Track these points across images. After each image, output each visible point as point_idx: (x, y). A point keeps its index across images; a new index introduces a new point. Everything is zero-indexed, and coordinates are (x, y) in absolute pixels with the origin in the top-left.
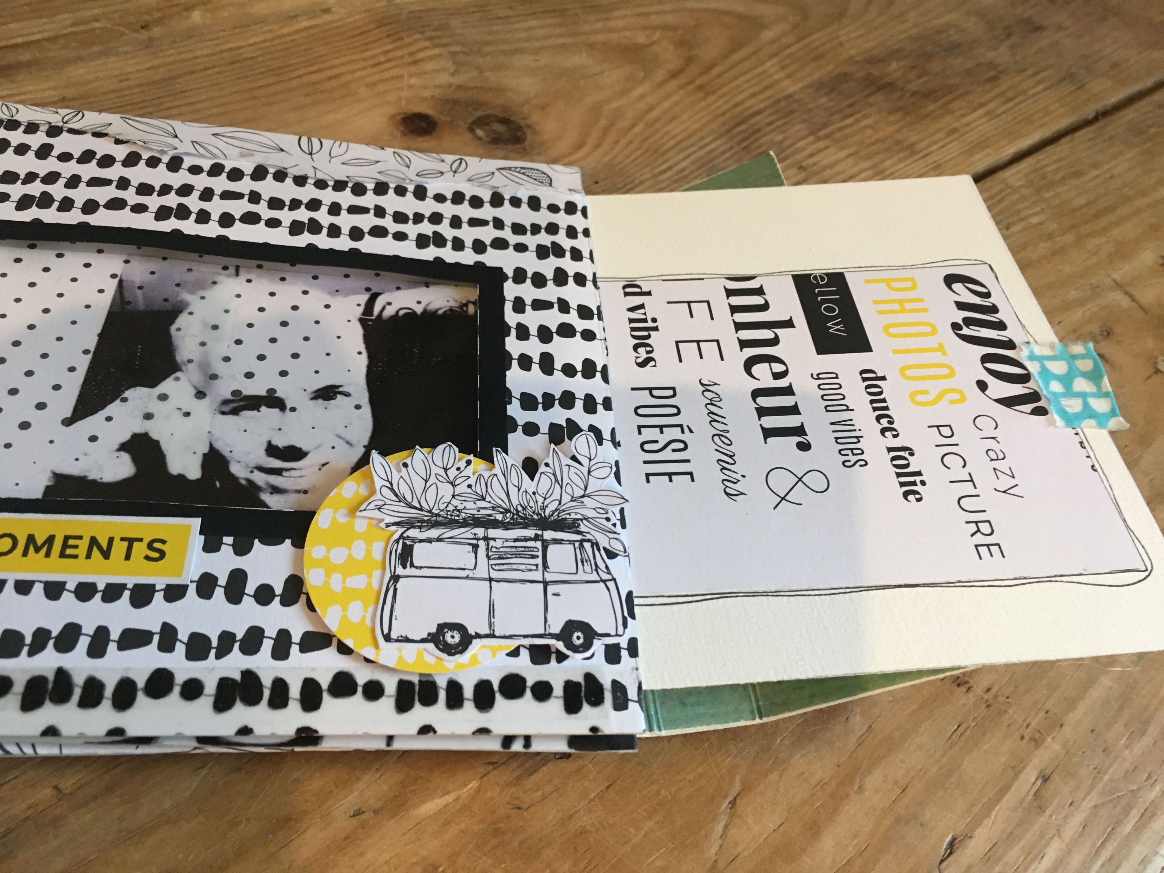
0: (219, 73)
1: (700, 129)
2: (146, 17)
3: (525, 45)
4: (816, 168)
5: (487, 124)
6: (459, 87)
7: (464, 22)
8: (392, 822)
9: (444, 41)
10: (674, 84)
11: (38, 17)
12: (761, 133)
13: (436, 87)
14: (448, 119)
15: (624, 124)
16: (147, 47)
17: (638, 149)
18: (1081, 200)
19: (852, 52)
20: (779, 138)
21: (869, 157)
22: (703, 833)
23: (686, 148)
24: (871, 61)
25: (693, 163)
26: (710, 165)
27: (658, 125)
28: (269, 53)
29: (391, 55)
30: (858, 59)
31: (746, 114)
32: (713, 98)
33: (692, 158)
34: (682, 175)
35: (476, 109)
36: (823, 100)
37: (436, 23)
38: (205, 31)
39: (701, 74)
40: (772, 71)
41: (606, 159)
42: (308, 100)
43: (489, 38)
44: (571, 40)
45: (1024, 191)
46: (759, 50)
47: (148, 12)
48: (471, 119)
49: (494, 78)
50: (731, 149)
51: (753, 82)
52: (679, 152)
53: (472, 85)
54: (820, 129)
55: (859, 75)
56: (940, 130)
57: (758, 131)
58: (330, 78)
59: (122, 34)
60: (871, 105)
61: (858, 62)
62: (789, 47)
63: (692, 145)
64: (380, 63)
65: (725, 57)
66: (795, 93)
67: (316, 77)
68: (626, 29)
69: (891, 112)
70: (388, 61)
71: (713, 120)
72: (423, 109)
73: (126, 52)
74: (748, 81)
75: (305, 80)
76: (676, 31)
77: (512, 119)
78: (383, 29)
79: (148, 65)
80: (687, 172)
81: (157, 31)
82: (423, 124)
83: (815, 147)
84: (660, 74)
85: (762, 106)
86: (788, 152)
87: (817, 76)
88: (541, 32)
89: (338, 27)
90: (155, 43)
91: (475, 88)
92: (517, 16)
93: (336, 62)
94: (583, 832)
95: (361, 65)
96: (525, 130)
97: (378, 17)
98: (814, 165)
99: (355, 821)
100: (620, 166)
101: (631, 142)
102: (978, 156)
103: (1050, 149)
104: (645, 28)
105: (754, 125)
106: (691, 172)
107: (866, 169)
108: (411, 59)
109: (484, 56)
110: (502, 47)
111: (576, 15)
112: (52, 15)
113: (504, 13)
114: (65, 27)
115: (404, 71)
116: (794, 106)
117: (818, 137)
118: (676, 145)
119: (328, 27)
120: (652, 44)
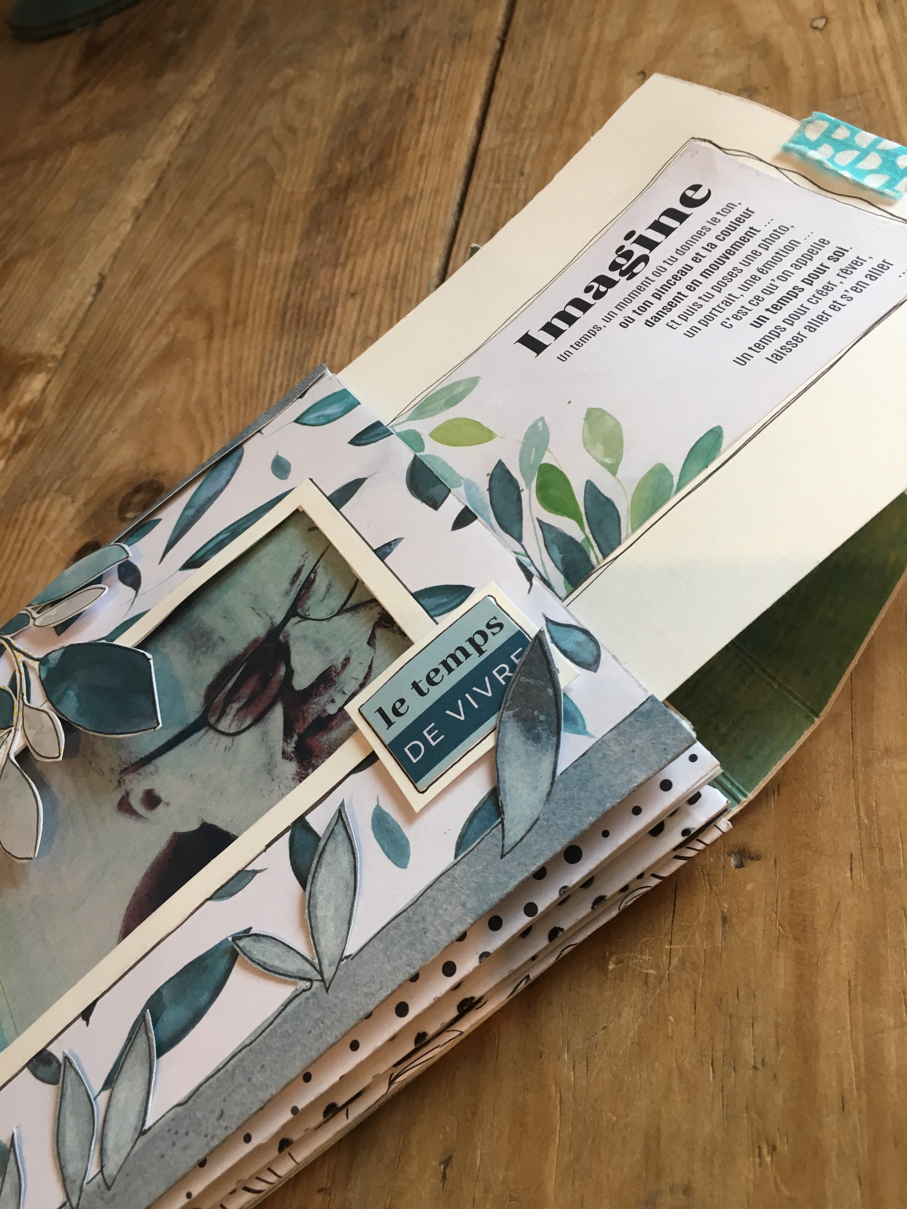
1: (264, 348)
4: (362, 284)
5: (129, 504)
6: (86, 504)
7: (43, 464)
9: (44, 490)
10: (216, 343)
12: (304, 304)
13: (72, 521)
14: (101, 531)
15: (213, 402)
17: (239, 406)
18: (549, 102)
19: (305, 189)
20: (319, 293)
21: (387, 239)
23: (269, 369)
24: (322, 179)
25: (283, 373)
26: (295, 361)
27: (235, 378)
29: (22, 537)
30: (313, 188)
31: (281, 305)
32: (250, 321)
33: (279, 369)
34: (284, 387)
35: (112, 505)
36: (320, 240)
37: (27, 485)
39: (226, 315)
40: (267, 261)
43: (70, 454)
44: (121, 396)
45: (507, 140)
46: (245, 257)
48: (116, 513)
49: (100, 473)
50: (296, 336)
51: (264, 282)
52: (267, 376)
53: (93, 492)
54: (338, 258)
55: (324, 197)
56: (412, 169)
57: (301, 305)
60: (353, 206)
61: (314, 192)
62: (261, 233)
63: (270, 363)
64: (20, 551)
65: (229, 288)
66: (297, 256)
68: (148, 345)
69: (370, 194)
70: (24, 543)
71: (265, 334)
72: (79, 543)
74: (260, 284)
76: (180, 310)
77: (141, 483)
80: (285, 383)
83: (347, 272)
84: (201, 347)
85: (285, 289)
86: (334, 295)
87: (299, 230)
88: (98, 412)
91: (96, 493)
96: (156, 479)
98: (359, 283)
102: (454, 155)
103: (495, 96)
104: (159, 332)
105: (294, 305)
106: (289, 379)
107: (395, 247)
108: (37, 524)
109: (79, 468)
110: (85, 449)
111: (108, 375)
113: (62, 428)
115: (41, 536)
116: (306, 265)
117: (342, 265)
118: (260, 376)
120: (175, 335)
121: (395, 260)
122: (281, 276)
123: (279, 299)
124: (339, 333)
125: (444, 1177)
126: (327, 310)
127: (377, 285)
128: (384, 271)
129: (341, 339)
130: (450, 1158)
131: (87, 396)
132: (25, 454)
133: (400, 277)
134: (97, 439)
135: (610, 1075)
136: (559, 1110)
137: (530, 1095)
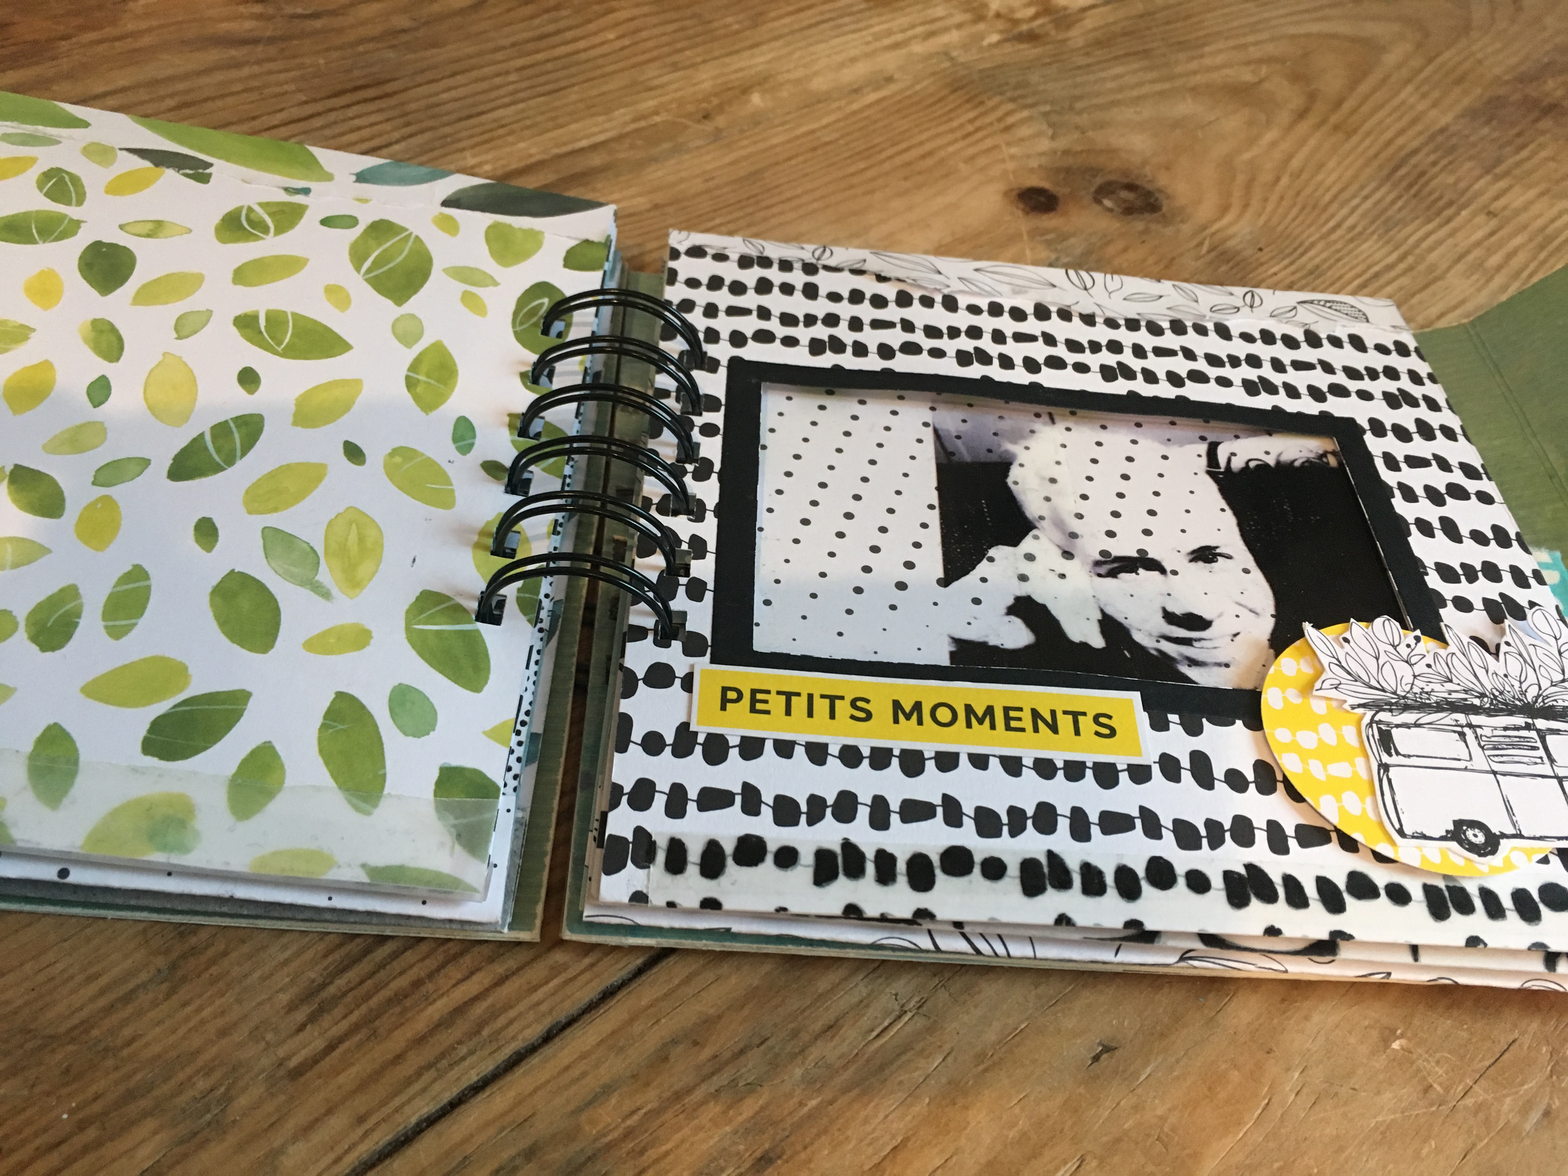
0: (805, 161)
1: (1356, 176)
2: (704, 105)
4: (1507, 213)
5: (1113, 193)
6: (1066, 152)
7: (1043, 77)
9: (1029, 101)
10: (1303, 127)
11: (596, 115)
12: (1429, 175)
13: (1040, 155)
14: (1067, 190)
15: (1265, 177)
16: (716, 140)
17: (1295, 204)
19: (1497, 71)
20: (1451, 180)
23: (1348, 201)
24: (1522, 78)
25: (1363, 216)
26: (1383, 218)
27: (1304, 176)
28: (848, 134)
29: (978, 123)
30: (1507, 78)
31: (1403, 154)
32: (1355, 139)
33: (1360, 211)
35: (1095, 176)
36: (1486, 131)
37: (1013, 81)
38: (771, 115)
39: (1332, 111)
40: (1412, 100)
41: (1262, 221)
42: (908, 184)
43: (1077, 92)
44: (1166, 86)
46: (1387, 77)
47: (706, 99)
48: (1093, 189)
49: (1100, 138)
50: (1399, 197)
51: (1395, 116)
52: (1342, 206)
53: (1079, 148)
54: (1495, 165)
55: (1514, 97)
57: (1422, 174)
58: (923, 157)
59: (686, 127)
60: (1542, 132)
61: (1507, 82)
62: (1421, 70)
63: (1354, 197)
64: (968, 135)
65: (1352, 88)
66: (1449, 125)
67: (905, 158)
68: (1225, 66)
70: (977, 130)
71: (1365, 165)
72: (1035, 181)
73: (698, 148)
74: (1390, 115)
75: (898, 161)
76: (1284, 62)
77: (1138, 183)
78: (960, 92)
79: (727, 160)
80: (1359, 229)
81: (720, 121)
82: (1042, 199)
83: (1496, 188)
85: (1415, 144)
86: (1468, 194)
87: (1466, 102)
88: (1132, 80)
89: (910, 96)
90: (724, 134)
91: (1082, 152)
92: (1099, 62)
93: (924, 136)
95: (951, 137)
96: (1157, 195)
97: (948, 80)
98: (1504, 208)
100: (1280, 228)
101: (1282, 198)
104: (1248, 63)
105: (1415, 166)
106: (1365, 229)
108: (1002, 125)
109: (1080, 113)
110: (1093, 102)
111: (1164, 55)
112: (608, 111)
113: (1082, 61)
114: (626, 124)
115: (998, 139)
116: (1454, 140)
117: (1496, 175)
118: (1335, 197)
119: (899, 97)
120: (1261, 82)
122: (1419, 127)
123: (1401, 148)
124: (1452, 234)
125: (1097, 1058)
126: (1450, 204)
127: (1525, 227)
128: (1540, 222)
129: (1450, 241)
130: (1115, 1048)
131: (1129, 54)
132: (1028, 51)
133: (1556, 243)
134: (1115, 103)
135: (1335, 1133)
136: (1259, 1111)
137: (1236, 1073)
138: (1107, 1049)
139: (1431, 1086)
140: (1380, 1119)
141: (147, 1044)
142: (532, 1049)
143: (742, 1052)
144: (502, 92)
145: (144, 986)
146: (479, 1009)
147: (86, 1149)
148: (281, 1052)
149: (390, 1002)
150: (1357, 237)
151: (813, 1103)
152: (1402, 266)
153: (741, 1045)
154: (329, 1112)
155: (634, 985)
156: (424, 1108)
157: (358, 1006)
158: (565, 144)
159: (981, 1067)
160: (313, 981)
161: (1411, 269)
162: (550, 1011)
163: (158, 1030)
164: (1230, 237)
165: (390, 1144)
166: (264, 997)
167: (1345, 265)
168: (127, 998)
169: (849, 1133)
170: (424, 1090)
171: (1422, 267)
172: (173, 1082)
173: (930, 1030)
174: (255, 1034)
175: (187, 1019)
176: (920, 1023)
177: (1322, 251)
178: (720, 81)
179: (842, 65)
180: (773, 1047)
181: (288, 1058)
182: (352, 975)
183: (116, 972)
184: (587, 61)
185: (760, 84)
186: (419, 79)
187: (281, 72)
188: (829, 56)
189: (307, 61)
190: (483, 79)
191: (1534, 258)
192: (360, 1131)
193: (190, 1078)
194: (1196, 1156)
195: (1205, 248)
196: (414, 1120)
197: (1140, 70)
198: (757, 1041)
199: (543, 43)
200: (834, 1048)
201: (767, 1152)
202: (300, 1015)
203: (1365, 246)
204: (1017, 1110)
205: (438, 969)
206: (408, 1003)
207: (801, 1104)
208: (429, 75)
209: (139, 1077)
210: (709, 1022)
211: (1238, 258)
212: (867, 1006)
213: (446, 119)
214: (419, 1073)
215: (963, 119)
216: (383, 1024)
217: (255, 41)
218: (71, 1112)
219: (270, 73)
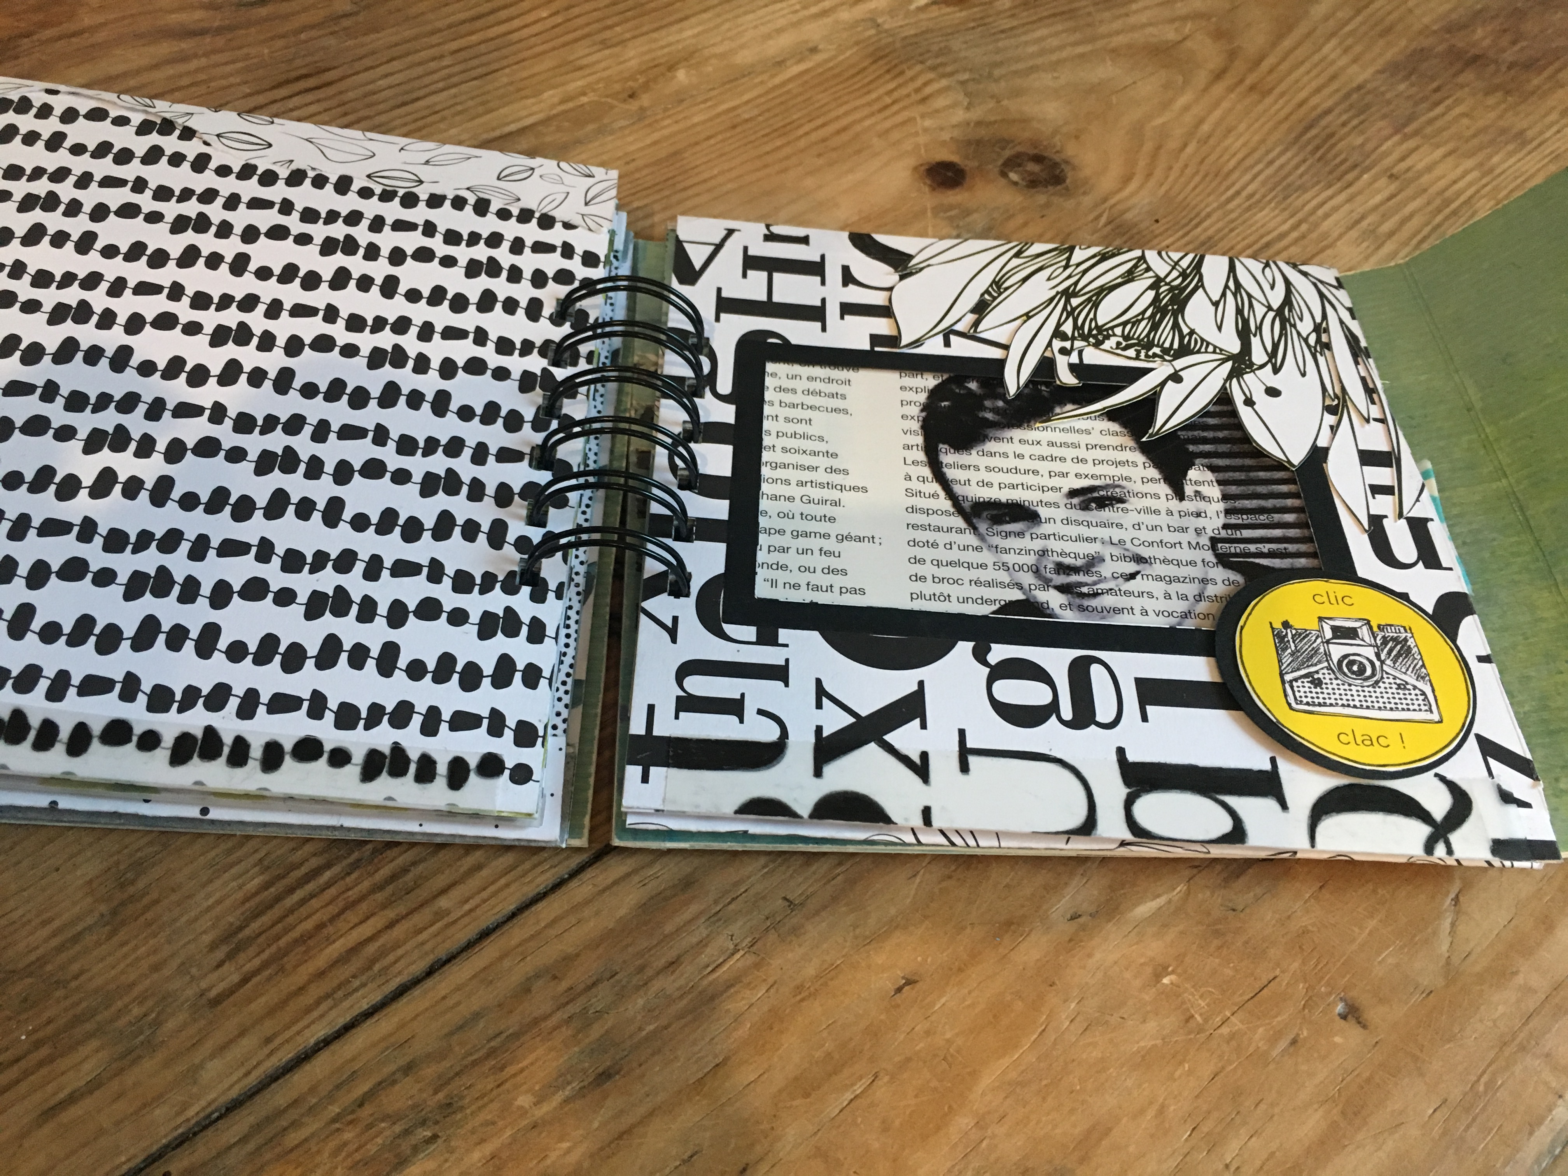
0: (723, 141)
1: (1263, 141)
2: (630, 83)
3: (1039, 61)
4: (1410, 175)
5: (1020, 165)
6: (979, 123)
7: (966, 42)
8: (1110, 924)
9: (949, 69)
10: (1219, 89)
11: (522, 98)
12: (1337, 137)
13: (954, 126)
14: (975, 164)
15: (1172, 144)
16: (639, 120)
19: (1426, 20)
20: (1359, 140)
21: (1471, 154)
22: (1430, 930)
23: (1252, 167)
24: (1451, 28)
25: (1264, 183)
26: (1284, 184)
27: (1212, 142)
28: (768, 110)
29: (896, 95)
30: (1435, 27)
31: (1314, 114)
32: (1268, 100)
33: (1261, 178)
35: (1003, 149)
36: (1402, 87)
37: (935, 48)
38: (695, 93)
39: (1251, 70)
40: (1333, 56)
41: (1163, 190)
42: (821, 161)
43: (998, 58)
44: (1088, 48)
46: (1314, 30)
47: (632, 78)
48: (1000, 162)
49: (1013, 106)
51: (1312, 74)
52: (1245, 171)
53: (993, 119)
54: (1407, 124)
55: (1440, 48)
56: (1553, 109)
57: (1331, 135)
58: (839, 132)
59: (612, 107)
60: (1462, 87)
61: (1435, 32)
62: (1349, 21)
63: (1257, 162)
64: (886, 107)
65: (1274, 45)
66: (1366, 82)
67: (822, 133)
68: (1150, 24)
69: (1488, 92)
70: (894, 102)
71: (1275, 127)
72: (945, 155)
73: (622, 128)
74: (1308, 72)
75: (814, 137)
76: (1209, 18)
77: (1046, 154)
78: (881, 63)
79: (648, 141)
80: (1257, 197)
81: (645, 100)
82: (950, 174)
83: (1405, 147)
85: (1329, 103)
86: (1373, 157)
87: (1389, 55)
88: (1055, 42)
89: (832, 68)
90: (648, 113)
91: (995, 122)
92: (1024, 25)
93: (841, 111)
94: (1305, 931)
95: (866, 111)
96: (1063, 166)
97: (871, 49)
98: (1408, 169)
99: (1075, 924)
100: (1179, 198)
101: (1186, 166)
104: (1172, 21)
105: (1325, 128)
106: (1264, 196)
107: (1472, 170)
108: (919, 96)
109: (997, 81)
110: (1014, 68)
111: (1089, 14)
112: (537, 94)
113: (1006, 24)
114: (553, 106)
115: (914, 112)
116: (1369, 98)
117: (1405, 135)
118: (1239, 163)
119: (820, 70)
120: (1185, 39)
121: (1461, 184)
122: (1334, 86)
123: (1314, 108)
124: (1349, 200)
125: (899, 990)
126: (1355, 166)
127: (1425, 190)
128: (1442, 184)
129: (1347, 207)
130: (915, 982)
131: (1054, 15)
133: (1454, 206)
134: (1033, 69)
135: (1100, 1055)
136: (1035, 1036)
137: (1020, 1003)
138: (909, 982)
139: (1192, 1016)
140: (1142, 1044)
141: (90, 979)
142: (416, 982)
143: (594, 984)
144: (436, 77)
145: (89, 928)
146: (371, 949)
147: (41, 1064)
148: (204, 985)
149: (297, 942)
150: (1254, 204)
151: (651, 1027)
152: (1295, 235)
153: (594, 978)
154: (242, 1033)
155: (506, 927)
156: (321, 1031)
157: (269, 946)
158: (493, 129)
159: (799, 998)
160: (231, 924)
161: (1303, 237)
162: (432, 951)
163: (101, 965)
164: (1128, 210)
165: (292, 1060)
166: (191, 937)
167: (1238, 235)
168: (76, 938)
169: (679, 1053)
170: (322, 1016)
171: (1314, 235)
172: (113, 1009)
173: (757, 966)
174: (182, 969)
175: (125, 956)
176: (751, 959)
177: (1218, 221)
178: (647, 57)
179: (768, 37)
180: (621, 981)
181: (210, 989)
182: (266, 919)
183: (66, 917)
184: (521, 41)
185: (686, 60)
186: (358, 66)
187: (226, 63)
188: (756, 27)
189: (253, 51)
190: (420, 64)
191: (1427, 224)
192: (266, 1051)
193: (126, 1006)
194: (974, 1075)
195: (1103, 220)
196: (312, 1041)
197: (1063, 31)
198: (608, 975)
199: (478, 24)
200: (674, 981)
201: (609, 1068)
202: (220, 954)
203: (1260, 215)
204: (825, 1034)
205: (339, 915)
206: (311, 943)
207: (640, 1029)
208: (367, 62)
209: (84, 1004)
210: (568, 960)
211: (1135, 231)
212: (706, 945)
213: (381, 107)
214: (318, 1003)
215: (881, 91)
216: (290, 960)
217: (202, 32)
218: (29, 1034)
219: (216, 65)
